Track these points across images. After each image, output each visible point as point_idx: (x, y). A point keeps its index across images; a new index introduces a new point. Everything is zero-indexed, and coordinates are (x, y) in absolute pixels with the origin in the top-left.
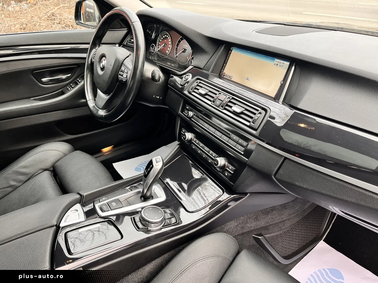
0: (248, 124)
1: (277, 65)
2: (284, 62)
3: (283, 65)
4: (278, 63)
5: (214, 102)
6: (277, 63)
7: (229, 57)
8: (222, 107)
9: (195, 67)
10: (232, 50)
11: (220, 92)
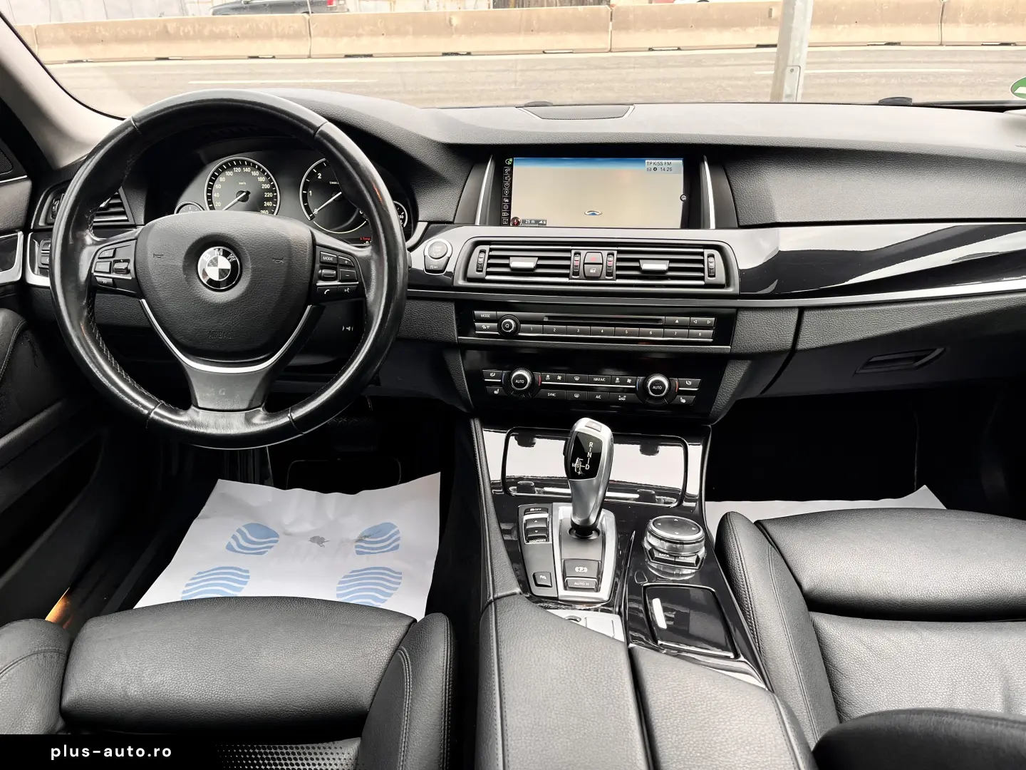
0: (702, 283)
1: (655, 169)
2: (669, 161)
3: (669, 166)
4: (655, 166)
5: (576, 273)
6: (652, 166)
7: (511, 180)
8: (609, 274)
9: (430, 223)
10: (511, 166)
11: (573, 252)
